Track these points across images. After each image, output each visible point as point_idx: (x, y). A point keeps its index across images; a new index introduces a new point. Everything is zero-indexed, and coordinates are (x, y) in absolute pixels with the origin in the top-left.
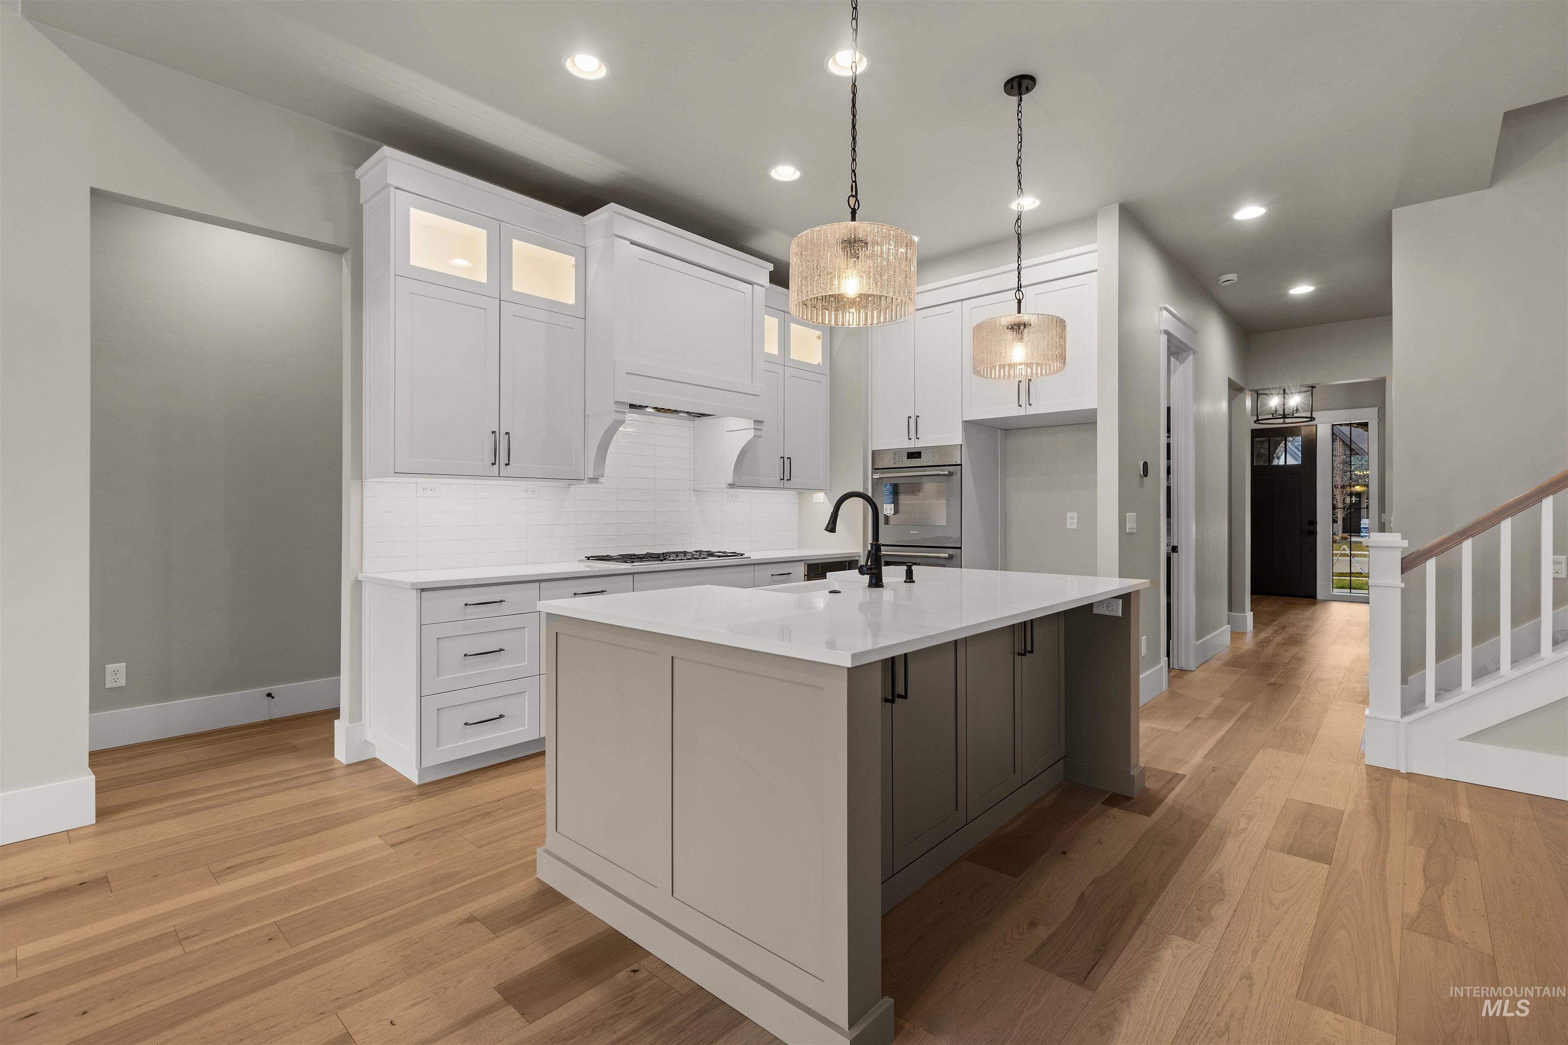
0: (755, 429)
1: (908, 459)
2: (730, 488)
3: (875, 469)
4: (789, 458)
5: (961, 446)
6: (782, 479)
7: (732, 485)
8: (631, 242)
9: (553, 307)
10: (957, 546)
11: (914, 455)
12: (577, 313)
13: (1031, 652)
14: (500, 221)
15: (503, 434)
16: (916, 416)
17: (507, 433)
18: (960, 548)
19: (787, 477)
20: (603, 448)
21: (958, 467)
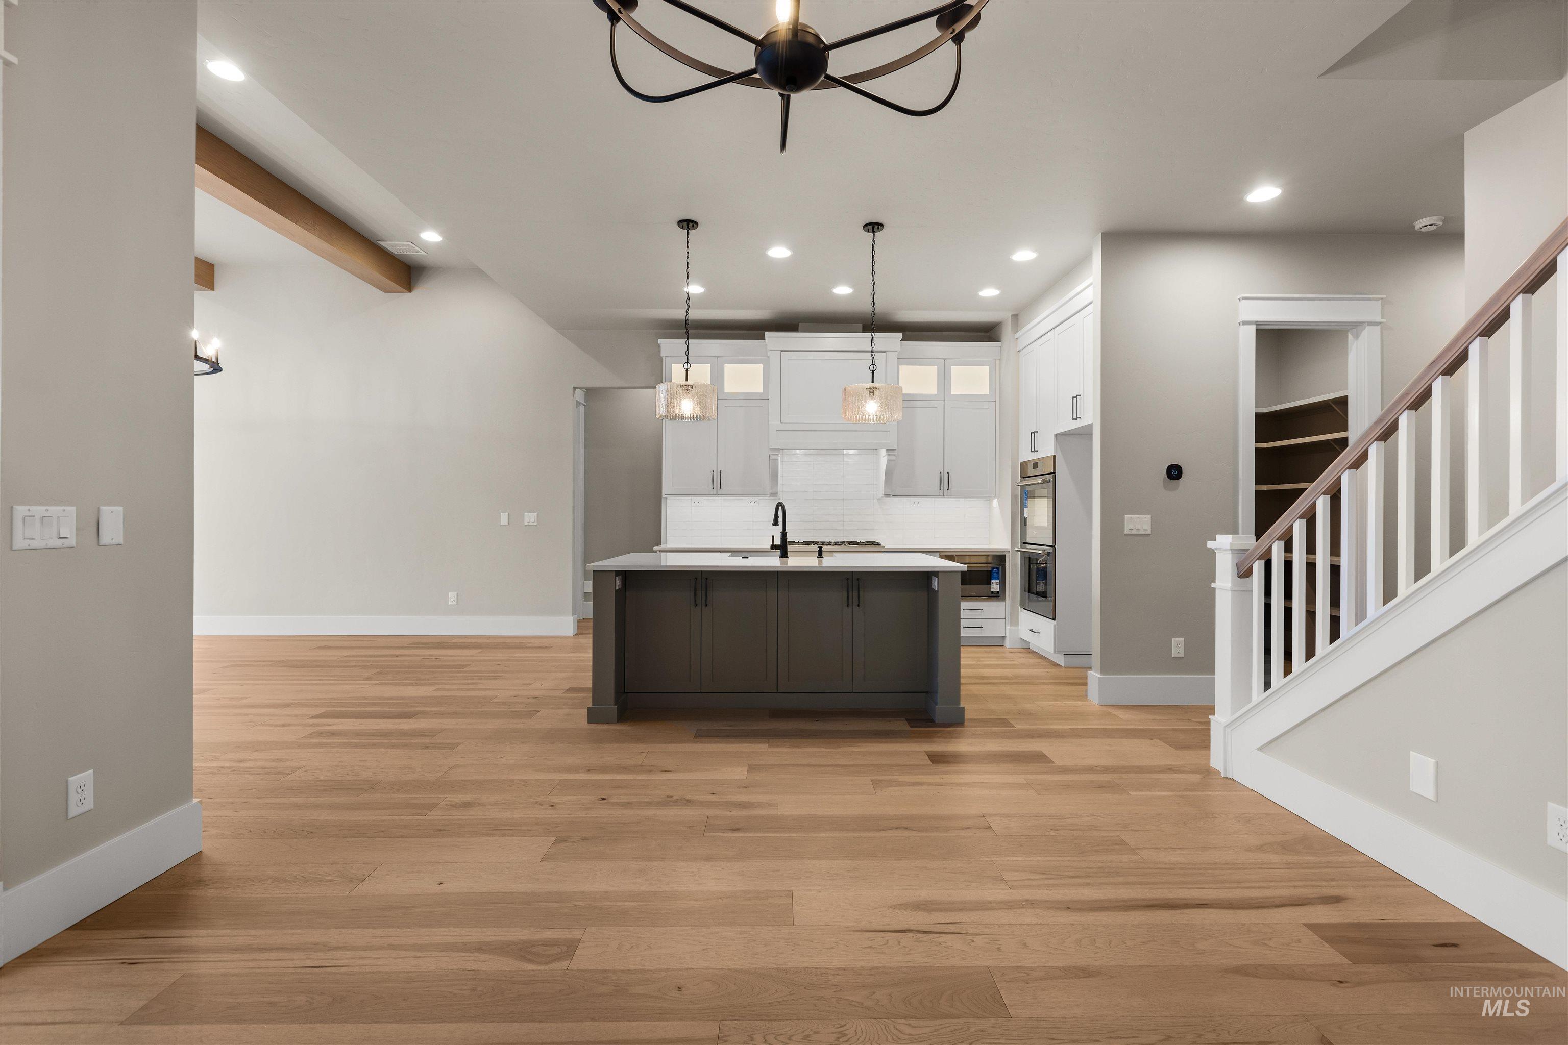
0: (889, 455)
1: (1032, 469)
2: (885, 497)
4: (948, 473)
5: (1054, 457)
6: (940, 489)
7: (887, 495)
8: (782, 351)
9: (748, 397)
10: (1052, 545)
11: (1035, 465)
12: (763, 398)
13: (858, 606)
14: (718, 357)
15: (719, 471)
16: (1035, 432)
17: (721, 471)
18: (1054, 546)
19: (946, 489)
20: (774, 476)
21: (1052, 475)
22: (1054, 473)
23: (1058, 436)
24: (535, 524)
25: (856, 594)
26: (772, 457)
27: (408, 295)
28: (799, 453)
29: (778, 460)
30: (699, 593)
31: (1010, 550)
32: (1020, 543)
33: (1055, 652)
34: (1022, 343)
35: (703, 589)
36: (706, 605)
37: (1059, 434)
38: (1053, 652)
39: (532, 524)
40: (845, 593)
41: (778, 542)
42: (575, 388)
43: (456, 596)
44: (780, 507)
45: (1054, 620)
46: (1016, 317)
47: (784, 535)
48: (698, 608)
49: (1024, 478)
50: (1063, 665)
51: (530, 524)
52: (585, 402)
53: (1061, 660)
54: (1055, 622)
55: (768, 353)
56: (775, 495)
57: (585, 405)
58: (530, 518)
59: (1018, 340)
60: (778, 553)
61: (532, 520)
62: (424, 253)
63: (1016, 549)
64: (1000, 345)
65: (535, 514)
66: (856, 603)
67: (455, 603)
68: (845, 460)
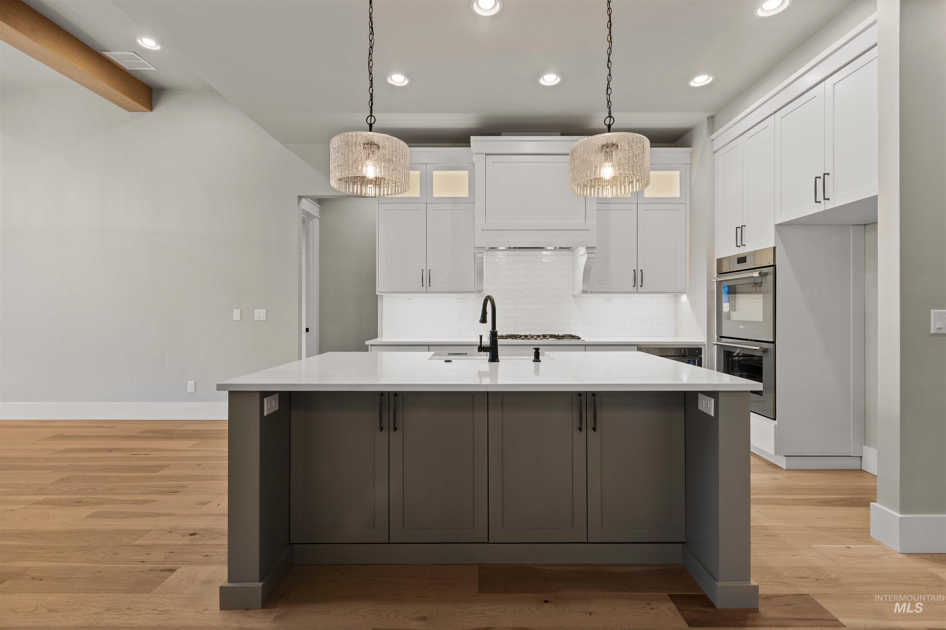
0: (588, 253)
1: (738, 264)
2: (583, 293)
3: (720, 273)
4: (641, 270)
5: (774, 248)
6: (634, 286)
7: (584, 292)
8: (486, 155)
9: (455, 200)
10: (772, 340)
11: (742, 260)
12: (470, 201)
13: (594, 429)
14: (426, 164)
15: (428, 270)
16: (742, 226)
17: (430, 270)
18: (774, 342)
19: (639, 284)
20: (480, 273)
21: (772, 268)
22: (774, 266)
23: (780, 227)
24: (265, 319)
25: (590, 414)
26: (477, 255)
27: (149, 115)
28: (501, 254)
29: (483, 258)
30: (385, 414)
31: (706, 344)
32: (716, 336)
33: (776, 453)
34: (717, 145)
35: (391, 407)
36: (395, 429)
37: (779, 224)
38: (774, 454)
39: (261, 319)
40: (576, 414)
41: (486, 341)
42: (300, 197)
43: (194, 385)
44: (489, 302)
45: (775, 419)
46: (711, 119)
47: (494, 335)
48: (385, 432)
49: (720, 274)
50: (785, 468)
51: (260, 319)
52: (319, 216)
53: (782, 463)
54: (775, 422)
55: (474, 159)
56: (480, 291)
57: (319, 219)
58: (260, 314)
59: (714, 141)
60: (486, 356)
61: (262, 316)
62: (153, 68)
63: (714, 343)
64: (691, 151)
65: (264, 310)
66: (591, 424)
67: (193, 391)
68: (544, 260)
